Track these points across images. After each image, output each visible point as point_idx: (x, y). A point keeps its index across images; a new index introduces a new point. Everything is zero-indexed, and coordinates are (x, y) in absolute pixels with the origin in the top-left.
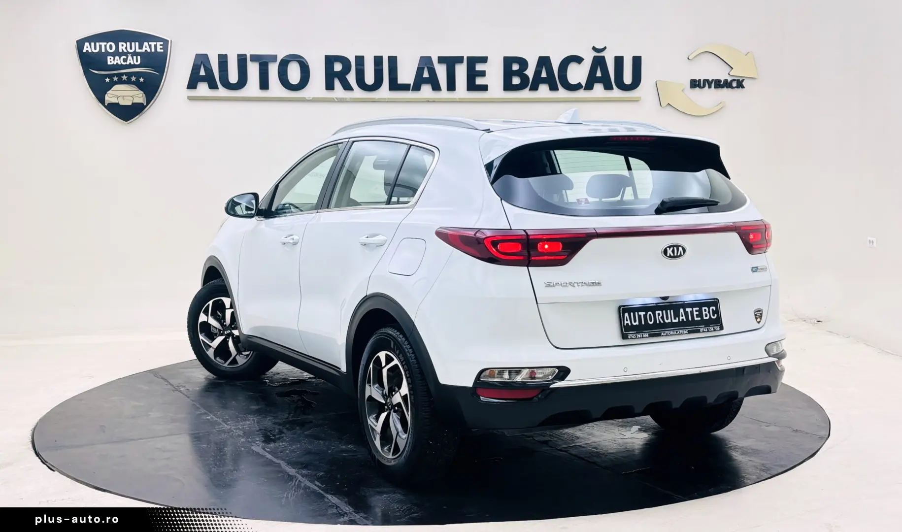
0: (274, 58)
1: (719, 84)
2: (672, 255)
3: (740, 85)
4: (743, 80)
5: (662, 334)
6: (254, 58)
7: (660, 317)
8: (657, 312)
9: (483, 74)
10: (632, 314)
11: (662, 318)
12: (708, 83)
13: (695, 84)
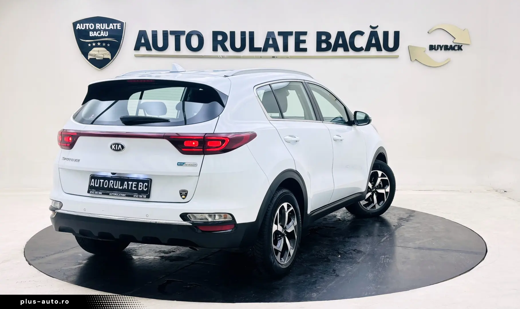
0: (183, 33)
1: (447, 48)
2: (115, 149)
3: (460, 48)
4: (462, 46)
5: (110, 194)
6: (172, 33)
7: (112, 184)
8: (111, 181)
9: (304, 42)
10: (96, 180)
11: (113, 185)
12: (440, 47)
13: (432, 48)
